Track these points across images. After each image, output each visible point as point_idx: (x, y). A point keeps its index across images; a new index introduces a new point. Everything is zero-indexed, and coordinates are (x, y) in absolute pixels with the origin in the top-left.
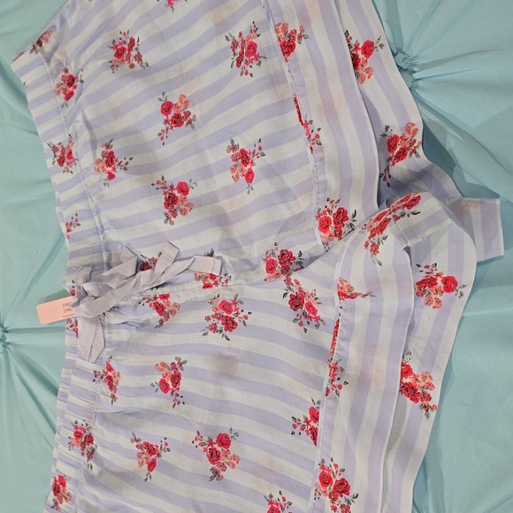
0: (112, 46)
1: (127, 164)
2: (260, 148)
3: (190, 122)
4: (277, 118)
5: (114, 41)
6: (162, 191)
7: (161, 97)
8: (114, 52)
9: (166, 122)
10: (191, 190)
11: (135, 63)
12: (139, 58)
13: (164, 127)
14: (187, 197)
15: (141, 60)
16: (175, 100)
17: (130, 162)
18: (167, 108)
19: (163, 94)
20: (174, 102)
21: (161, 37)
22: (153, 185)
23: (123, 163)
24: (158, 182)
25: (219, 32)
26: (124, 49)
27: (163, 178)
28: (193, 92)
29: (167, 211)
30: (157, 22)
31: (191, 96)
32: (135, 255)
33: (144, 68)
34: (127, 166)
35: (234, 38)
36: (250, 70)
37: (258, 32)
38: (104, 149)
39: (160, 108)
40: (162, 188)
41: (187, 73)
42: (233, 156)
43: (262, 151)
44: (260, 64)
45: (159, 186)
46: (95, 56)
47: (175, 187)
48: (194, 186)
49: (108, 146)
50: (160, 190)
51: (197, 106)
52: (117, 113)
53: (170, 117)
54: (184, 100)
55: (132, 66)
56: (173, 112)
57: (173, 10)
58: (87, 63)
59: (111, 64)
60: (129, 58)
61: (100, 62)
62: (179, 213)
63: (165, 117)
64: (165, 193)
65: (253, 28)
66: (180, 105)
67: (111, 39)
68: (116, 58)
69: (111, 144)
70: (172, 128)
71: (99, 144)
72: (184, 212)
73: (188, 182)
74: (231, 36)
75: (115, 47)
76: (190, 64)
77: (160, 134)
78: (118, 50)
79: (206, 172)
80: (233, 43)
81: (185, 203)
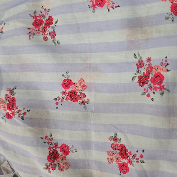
0: (33, 15)
1: (24, 114)
2: (142, 156)
3: (83, 103)
4: (163, 140)
5: (35, 12)
6: (48, 146)
7: (65, 74)
8: (33, 20)
9: (64, 93)
10: (71, 153)
11: (49, 37)
12: (53, 35)
13: (61, 96)
14: (66, 156)
15: (54, 37)
16: (75, 80)
17: (27, 113)
18: (67, 83)
19: (67, 72)
20: (74, 81)
21: (77, 28)
22: (42, 138)
23: (22, 112)
24: (46, 137)
25: (129, 48)
26: (41, 22)
27: (51, 135)
28: (92, 81)
29: (49, 163)
30: (77, 15)
31: (90, 83)
32: (13, 170)
33: (55, 44)
34: (25, 116)
35: (141, 58)
36: (152, 95)
37: (168, 67)
38: (8, 93)
39: (62, 82)
40: (49, 143)
41: (90, 64)
42: (112, 144)
43: (143, 159)
44: (162, 94)
45: (47, 141)
46: (17, 17)
47: (59, 146)
48: (74, 151)
49: (12, 92)
50: (46, 144)
51: (93, 94)
52: (24, 68)
53: (68, 91)
54: (83, 84)
55: (46, 39)
56: (71, 88)
57: (94, 12)
58: (9, 19)
59: (29, 31)
60: (45, 32)
61: (20, 25)
62: (57, 167)
63: (64, 90)
64: (50, 148)
65: (164, 62)
66: (78, 85)
67: (34, 10)
68: (34, 27)
69: (15, 91)
70: (67, 99)
71: (5, 87)
72: (61, 169)
73: (70, 147)
74: (139, 56)
75: (35, 17)
76: (95, 59)
77: (56, 99)
78: (36, 20)
79: (87, 145)
80: (139, 62)
81: (64, 161)
